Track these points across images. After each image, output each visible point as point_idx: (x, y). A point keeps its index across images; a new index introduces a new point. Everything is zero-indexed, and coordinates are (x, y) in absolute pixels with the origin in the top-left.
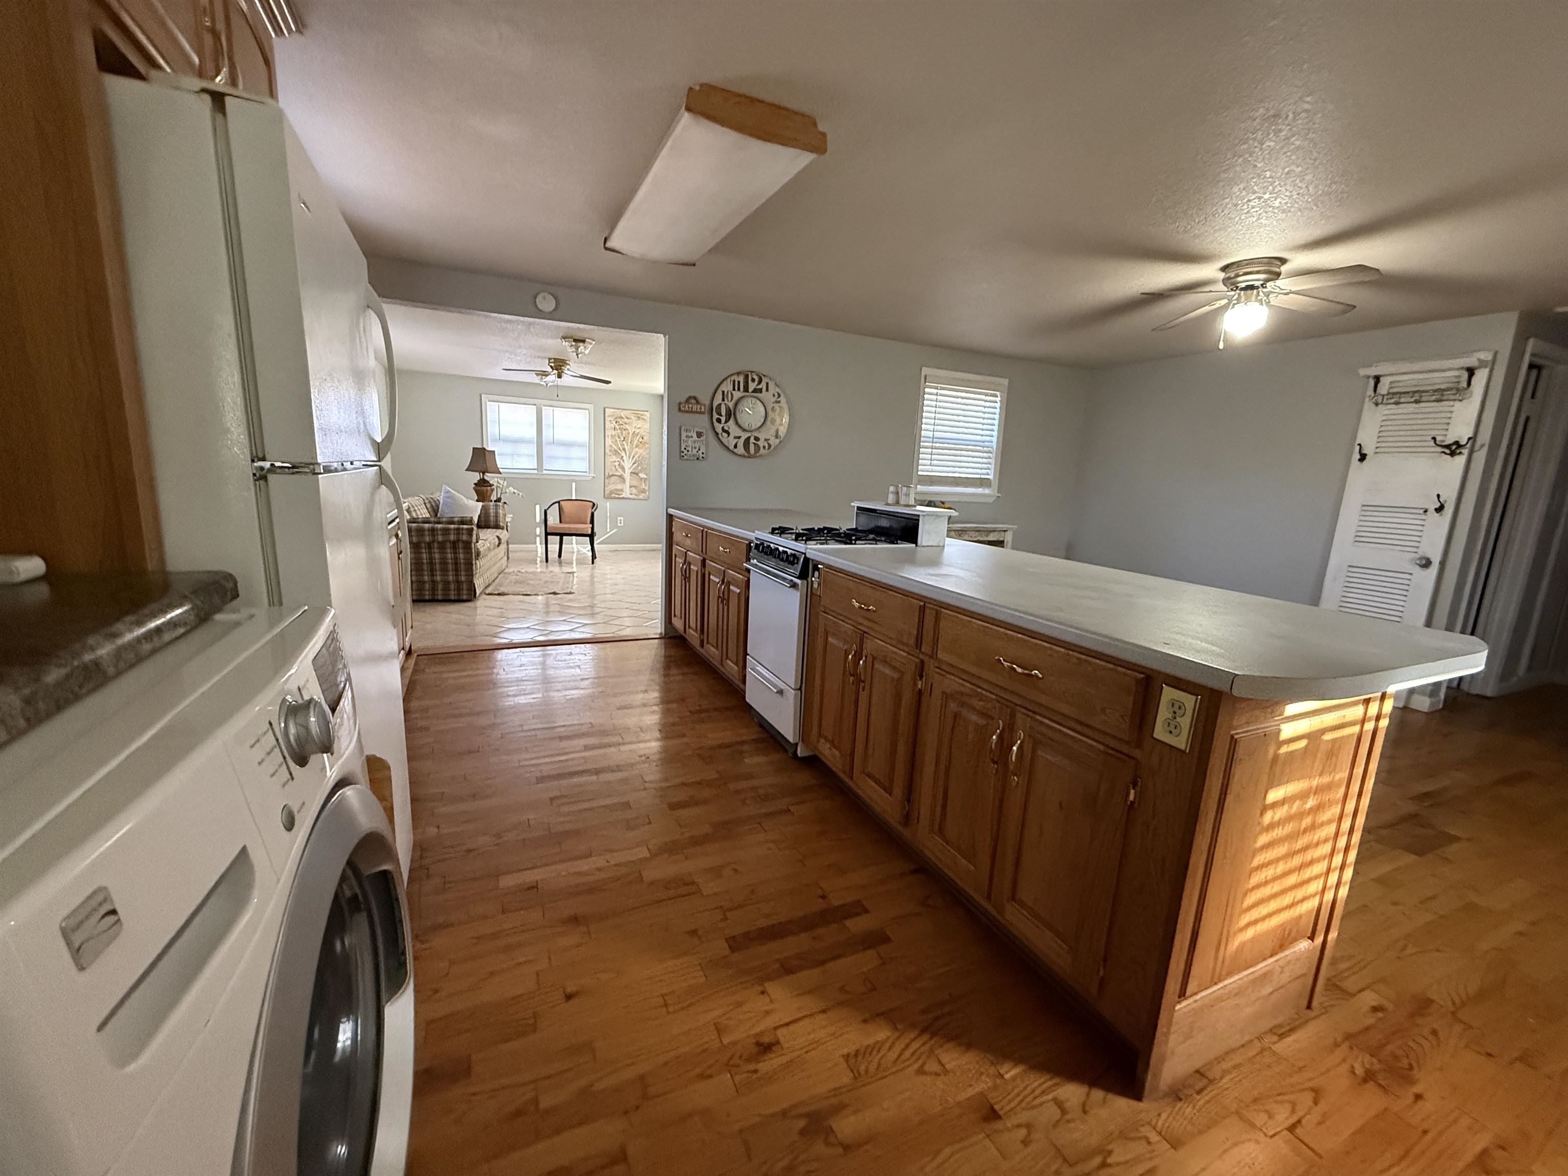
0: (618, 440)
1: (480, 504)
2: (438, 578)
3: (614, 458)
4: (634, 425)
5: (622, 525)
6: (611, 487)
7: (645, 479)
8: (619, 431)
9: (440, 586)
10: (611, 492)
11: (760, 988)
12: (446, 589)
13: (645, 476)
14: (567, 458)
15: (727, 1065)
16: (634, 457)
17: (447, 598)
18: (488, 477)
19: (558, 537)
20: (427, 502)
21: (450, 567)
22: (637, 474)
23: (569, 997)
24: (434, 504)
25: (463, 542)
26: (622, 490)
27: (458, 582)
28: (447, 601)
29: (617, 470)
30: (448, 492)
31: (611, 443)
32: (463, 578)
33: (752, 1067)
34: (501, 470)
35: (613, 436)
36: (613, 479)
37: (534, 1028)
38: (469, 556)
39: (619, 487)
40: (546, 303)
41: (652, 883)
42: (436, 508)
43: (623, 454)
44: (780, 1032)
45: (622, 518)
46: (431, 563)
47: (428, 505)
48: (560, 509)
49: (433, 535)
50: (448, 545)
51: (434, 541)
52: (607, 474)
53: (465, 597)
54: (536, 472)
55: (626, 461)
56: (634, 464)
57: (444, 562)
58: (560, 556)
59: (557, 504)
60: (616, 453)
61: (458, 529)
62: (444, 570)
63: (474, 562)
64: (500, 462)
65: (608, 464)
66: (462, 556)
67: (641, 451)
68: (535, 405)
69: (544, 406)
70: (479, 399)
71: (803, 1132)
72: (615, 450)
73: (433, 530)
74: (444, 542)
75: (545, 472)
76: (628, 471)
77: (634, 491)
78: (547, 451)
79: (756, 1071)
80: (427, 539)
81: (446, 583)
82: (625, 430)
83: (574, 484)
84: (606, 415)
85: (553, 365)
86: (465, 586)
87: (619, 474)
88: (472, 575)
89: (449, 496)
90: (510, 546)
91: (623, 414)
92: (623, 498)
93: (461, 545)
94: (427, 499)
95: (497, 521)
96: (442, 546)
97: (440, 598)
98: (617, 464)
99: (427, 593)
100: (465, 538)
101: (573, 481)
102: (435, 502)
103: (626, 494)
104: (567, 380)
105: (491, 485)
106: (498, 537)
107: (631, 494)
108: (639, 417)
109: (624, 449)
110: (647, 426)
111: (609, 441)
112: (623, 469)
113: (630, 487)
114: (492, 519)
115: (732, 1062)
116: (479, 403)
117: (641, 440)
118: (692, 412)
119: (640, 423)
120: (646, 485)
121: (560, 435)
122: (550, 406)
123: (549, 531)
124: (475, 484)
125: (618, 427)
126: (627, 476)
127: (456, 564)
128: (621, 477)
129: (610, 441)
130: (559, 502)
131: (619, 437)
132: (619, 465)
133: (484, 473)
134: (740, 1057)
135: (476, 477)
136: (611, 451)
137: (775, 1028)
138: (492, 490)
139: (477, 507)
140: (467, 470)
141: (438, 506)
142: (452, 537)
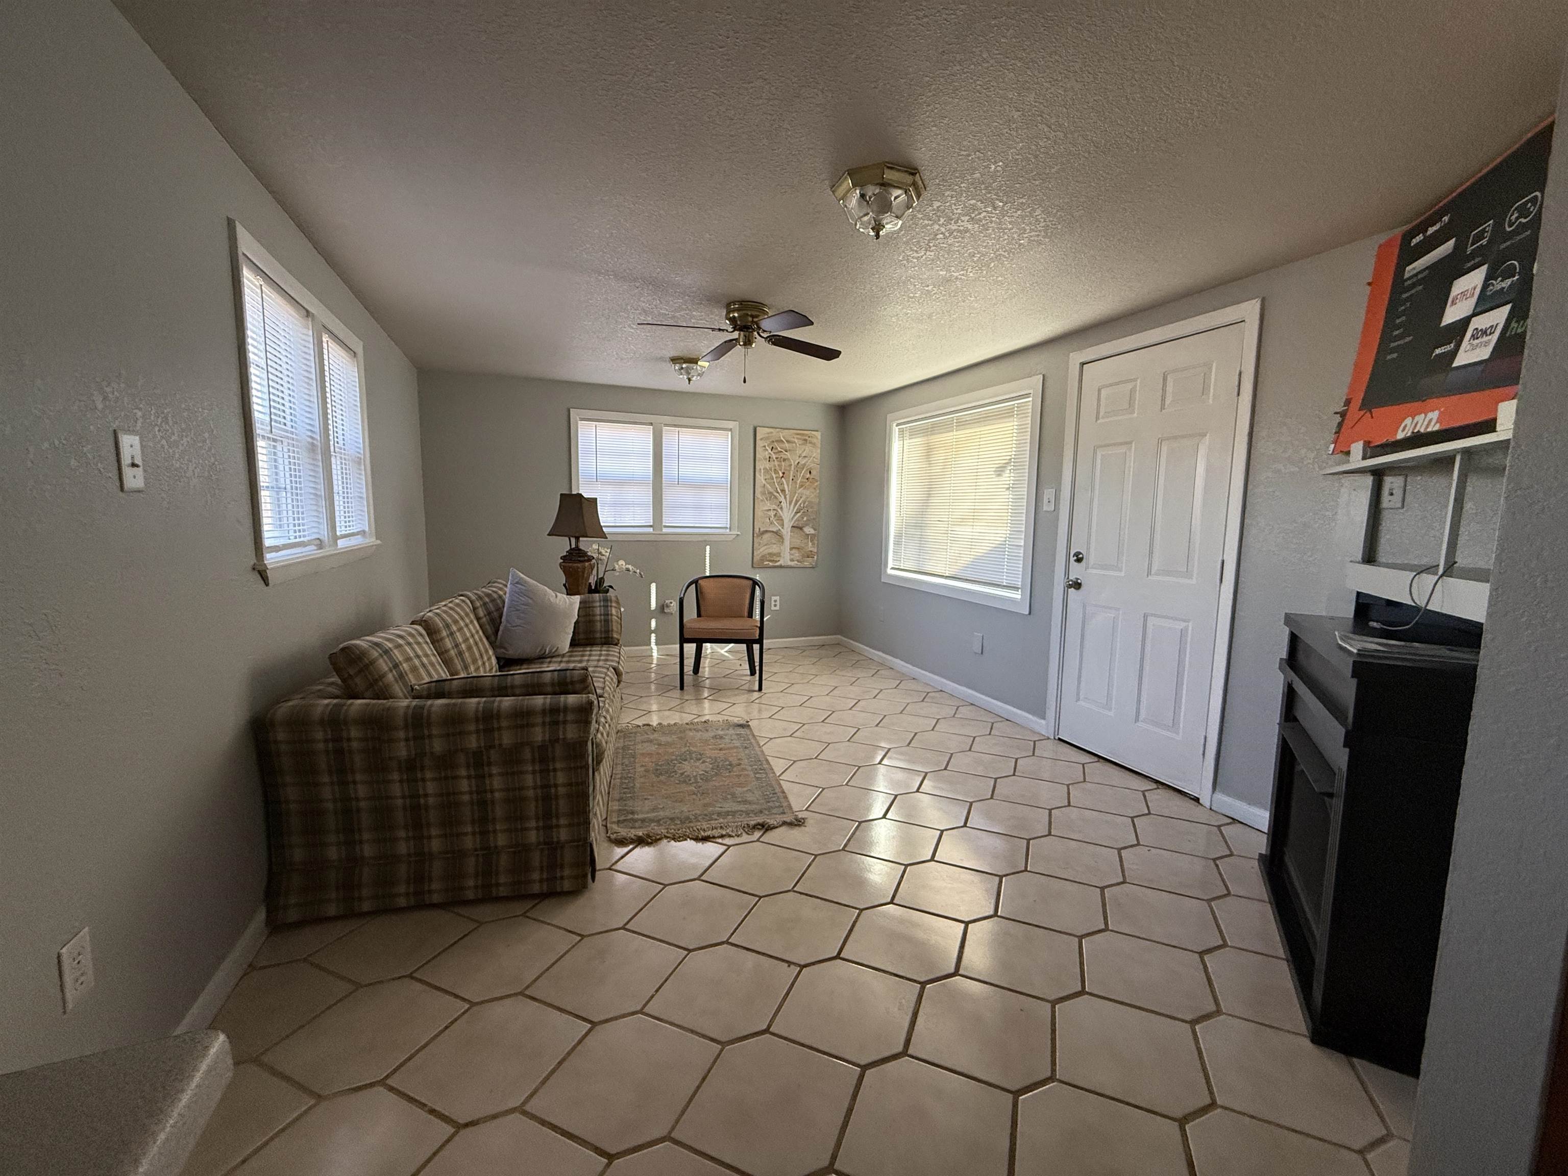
0: (774, 476)
1: (577, 599)
2: (502, 840)
3: (768, 505)
4: (798, 452)
5: (777, 608)
6: (761, 551)
7: (813, 536)
8: (776, 463)
9: (504, 860)
10: (763, 559)
13: (812, 531)
14: (698, 507)
16: (797, 501)
18: (584, 543)
19: (695, 646)
20: (478, 604)
21: (531, 809)
22: (801, 529)
24: (491, 606)
26: (779, 555)
27: (551, 845)
28: (520, 898)
29: (772, 523)
30: (519, 582)
31: (764, 482)
32: (563, 835)
34: (606, 531)
35: (767, 471)
36: (766, 536)
39: (774, 549)
42: (496, 614)
43: (782, 499)
45: (777, 598)
46: (483, 804)
47: (481, 613)
48: (698, 595)
49: (489, 731)
50: (527, 754)
51: (490, 747)
52: (757, 530)
53: (566, 883)
54: (651, 530)
55: (785, 509)
56: (797, 513)
57: (515, 798)
59: (693, 587)
60: (771, 496)
61: (554, 710)
65: (759, 513)
66: (561, 779)
67: (807, 492)
68: (651, 424)
69: (666, 425)
70: (565, 417)
72: (770, 493)
73: (488, 718)
74: (516, 747)
75: (665, 530)
76: (788, 524)
77: (797, 554)
78: (668, 496)
80: (472, 742)
81: (521, 850)
82: (784, 460)
83: (708, 548)
84: (758, 438)
86: (567, 855)
87: (774, 529)
89: (518, 588)
91: (782, 435)
92: (781, 567)
93: (560, 751)
94: (480, 598)
95: (607, 631)
96: (512, 758)
97: (503, 890)
98: (772, 513)
99: (471, 883)
100: (571, 732)
101: (706, 543)
102: (493, 601)
103: (785, 560)
105: (590, 559)
107: (792, 560)
108: (806, 440)
109: (783, 491)
110: (817, 453)
111: (760, 478)
112: (780, 520)
113: (791, 549)
114: (598, 626)
116: (566, 423)
117: (808, 475)
119: (808, 448)
120: (813, 544)
121: (689, 470)
122: (675, 426)
123: (686, 636)
124: (563, 558)
125: (774, 456)
126: (786, 532)
128: (777, 533)
129: (762, 478)
130: (695, 582)
131: (776, 472)
132: (775, 515)
133: (577, 538)
135: (563, 545)
136: (763, 493)
138: (592, 570)
139: (571, 604)
140: (549, 535)
141: (500, 610)
142: (539, 735)
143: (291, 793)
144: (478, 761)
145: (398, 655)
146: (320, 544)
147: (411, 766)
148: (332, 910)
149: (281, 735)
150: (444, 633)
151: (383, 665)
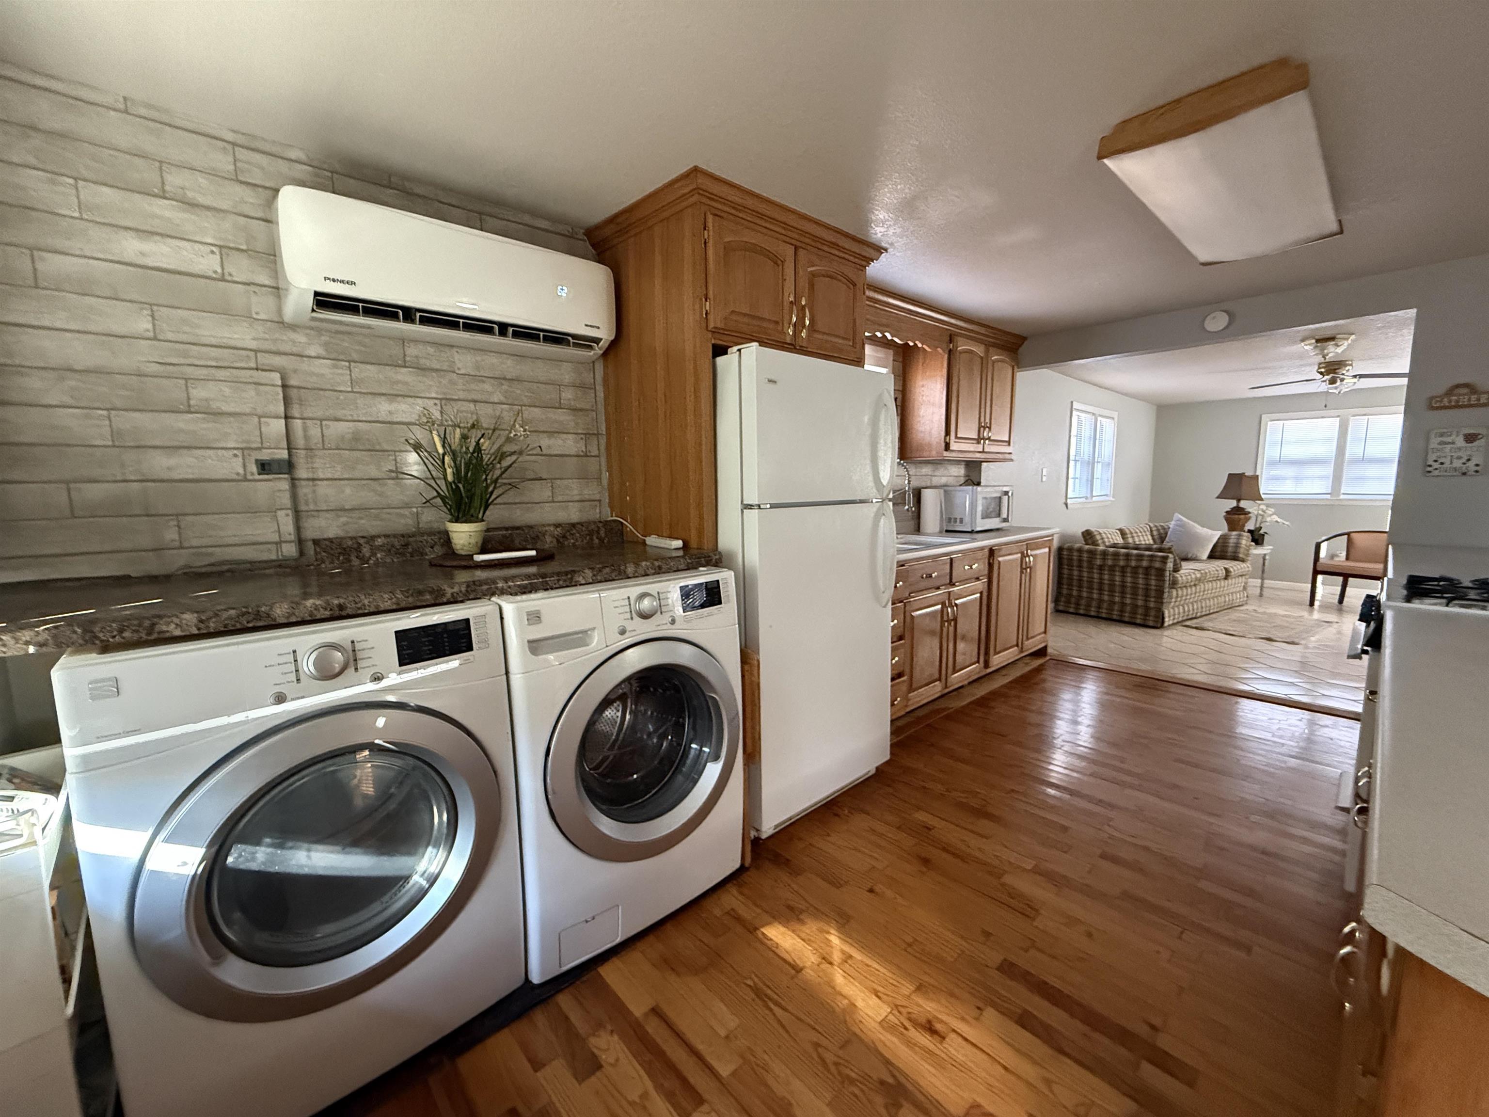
1: (1224, 532)
11: (981, 1005)
12: (1134, 612)
14: (1383, 479)
15: (897, 1006)
17: (1133, 621)
18: (1243, 504)
19: (1341, 579)
20: (1154, 529)
21: (1141, 592)
23: (871, 891)
24: (1162, 531)
25: (1157, 569)
27: (1147, 608)
28: (1132, 624)
30: (1180, 520)
32: (1152, 605)
33: (907, 1024)
34: (1263, 496)
37: (838, 886)
38: (1161, 583)
40: (1217, 322)
41: (1003, 885)
42: (1164, 535)
44: (953, 1035)
46: (1123, 587)
47: (1155, 533)
48: (1350, 542)
51: (1127, 566)
53: (1151, 623)
54: (1328, 496)
57: (1135, 588)
58: (1341, 601)
59: (1346, 537)
61: (1152, 556)
62: (1135, 594)
63: (1166, 590)
64: (1264, 488)
66: (1153, 582)
68: (1338, 416)
69: (1355, 416)
70: (1259, 419)
71: (882, 1083)
74: (1137, 567)
75: (1342, 497)
78: (1347, 470)
79: (906, 1028)
80: (1122, 563)
81: (1135, 607)
85: (1323, 370)
86: (1153, 613)
88: (1162, 603)
89: (1181, 525)
90: (1266, 581)
93: (1153, 572)
94: (1156, 526)
97: (1127, 619)
100: (1157, 565)
101: (1389, 507)
102: (1164, 529)
104: (1348, 383)
105: (1248, 513)
106: (1226, 569)
114: (1230, 549)
115: (901, 1009)
116: (1257, 423)
118: (1458, 406)
121: (1376, 449)
123: (1319, 569)
124: (1227, 512)
127: (1147, 589)
130: (1348, 534)
133: (1239, 501)
134: (909, 1013)
135: (1227, 504)
137: (954, 1031)
138: (1249, 519)
139: (1212, 536)
140: (1218, 497)
141: (1166, 534)
142: (1145, 564)
143: (1066, 571)
144: (1123, 570)
145: (1104, 536)
146: (1086, 498)
147: (1101, 568)
148: (1071, 610)
149: (1065, 553)
150: (1129, 536)
151: (1098, 537)
